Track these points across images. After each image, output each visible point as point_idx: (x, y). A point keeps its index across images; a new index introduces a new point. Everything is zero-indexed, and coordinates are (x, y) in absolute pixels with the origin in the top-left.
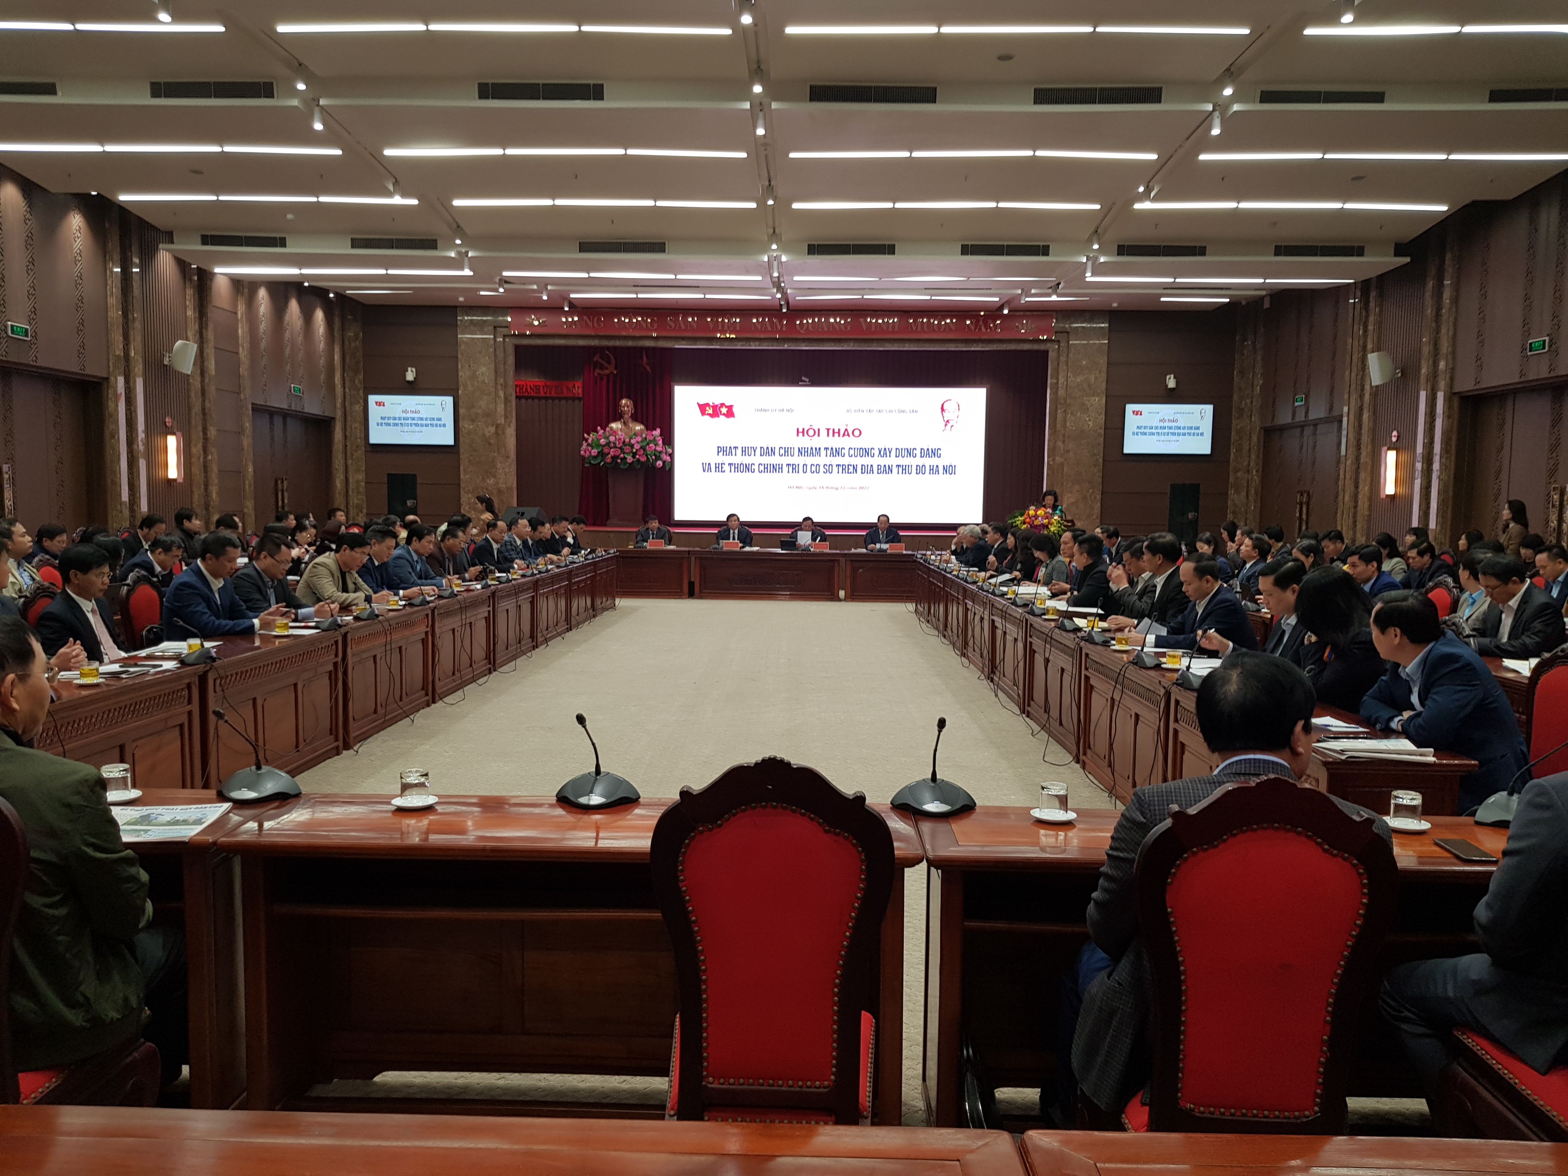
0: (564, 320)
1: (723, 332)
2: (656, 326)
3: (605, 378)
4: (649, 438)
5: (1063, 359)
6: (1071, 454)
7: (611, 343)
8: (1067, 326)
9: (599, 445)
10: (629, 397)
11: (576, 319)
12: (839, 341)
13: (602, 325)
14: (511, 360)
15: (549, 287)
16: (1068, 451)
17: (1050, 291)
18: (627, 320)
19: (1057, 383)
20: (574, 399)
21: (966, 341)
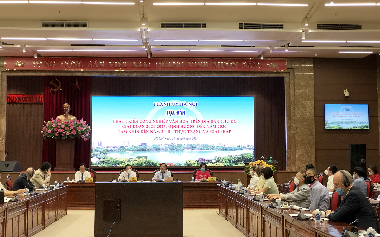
0: (34, 63)
1: (118, 68)
2: (82, 66)
3: (55, 93)
4: (79, 123)
5: (292, 81)
6: (299, 130)
7: (59, 75)
8: (293, 65)
9: (52, 127)
10: (68, 103)
11: (41, 63)
12: (178, 72)
13: (54, 65)
14: (5, 84)
15: (26, 46)
16: (297, 128)
17: (284, 48)
18: (68, 63)
19: (290, 94)
20: (38, 104)
21: (243, 73)
